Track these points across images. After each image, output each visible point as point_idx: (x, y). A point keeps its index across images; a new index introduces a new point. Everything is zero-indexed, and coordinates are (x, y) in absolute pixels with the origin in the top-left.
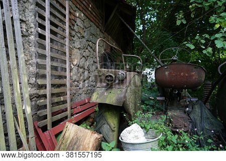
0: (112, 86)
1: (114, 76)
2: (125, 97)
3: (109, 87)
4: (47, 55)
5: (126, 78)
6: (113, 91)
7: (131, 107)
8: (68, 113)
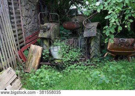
0: (45, 31)
1: (46, 28)
2: (50, 35)
3: (44, 32)
4: (14, 17)
5: (50, 28)
6: (46, 33)
7: (53, 38)
8: (24, 43)
